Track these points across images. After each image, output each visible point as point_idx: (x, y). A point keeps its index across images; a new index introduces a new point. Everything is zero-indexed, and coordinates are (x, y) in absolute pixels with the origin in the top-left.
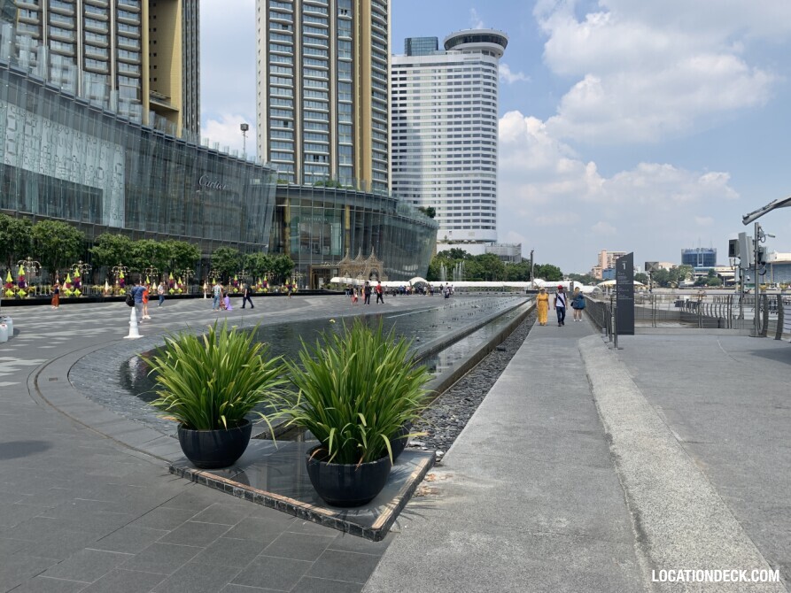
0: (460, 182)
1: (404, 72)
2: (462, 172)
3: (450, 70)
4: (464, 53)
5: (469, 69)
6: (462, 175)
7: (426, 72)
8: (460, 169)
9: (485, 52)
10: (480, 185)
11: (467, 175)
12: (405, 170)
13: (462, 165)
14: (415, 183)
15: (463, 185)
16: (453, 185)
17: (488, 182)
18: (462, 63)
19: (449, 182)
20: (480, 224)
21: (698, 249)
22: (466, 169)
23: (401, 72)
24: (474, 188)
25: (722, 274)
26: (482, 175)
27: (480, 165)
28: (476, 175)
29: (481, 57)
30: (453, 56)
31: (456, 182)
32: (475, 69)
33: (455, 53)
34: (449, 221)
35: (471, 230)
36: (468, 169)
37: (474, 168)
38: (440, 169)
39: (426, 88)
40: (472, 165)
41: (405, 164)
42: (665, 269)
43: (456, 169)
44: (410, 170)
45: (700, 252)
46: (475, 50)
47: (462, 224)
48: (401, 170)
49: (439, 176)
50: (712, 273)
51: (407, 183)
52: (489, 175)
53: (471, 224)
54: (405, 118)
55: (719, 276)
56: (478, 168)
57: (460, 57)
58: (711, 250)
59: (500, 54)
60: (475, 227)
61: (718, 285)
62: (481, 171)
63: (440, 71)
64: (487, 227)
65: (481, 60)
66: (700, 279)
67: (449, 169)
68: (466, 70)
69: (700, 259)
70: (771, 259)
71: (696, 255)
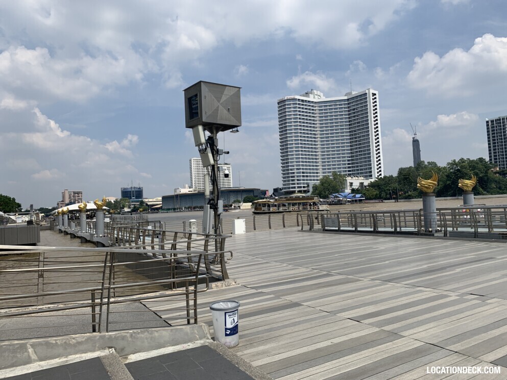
21: (131, 188)
25: (149, 203)
42: (111, 202)
45: (133, 190)
50: (142, 202)
55: (147, 204)
58: (140, 188)
61: (146, 211)
66: (135, 207)
69: (133, 194)
70: (178, 192)
71: (130, 191)
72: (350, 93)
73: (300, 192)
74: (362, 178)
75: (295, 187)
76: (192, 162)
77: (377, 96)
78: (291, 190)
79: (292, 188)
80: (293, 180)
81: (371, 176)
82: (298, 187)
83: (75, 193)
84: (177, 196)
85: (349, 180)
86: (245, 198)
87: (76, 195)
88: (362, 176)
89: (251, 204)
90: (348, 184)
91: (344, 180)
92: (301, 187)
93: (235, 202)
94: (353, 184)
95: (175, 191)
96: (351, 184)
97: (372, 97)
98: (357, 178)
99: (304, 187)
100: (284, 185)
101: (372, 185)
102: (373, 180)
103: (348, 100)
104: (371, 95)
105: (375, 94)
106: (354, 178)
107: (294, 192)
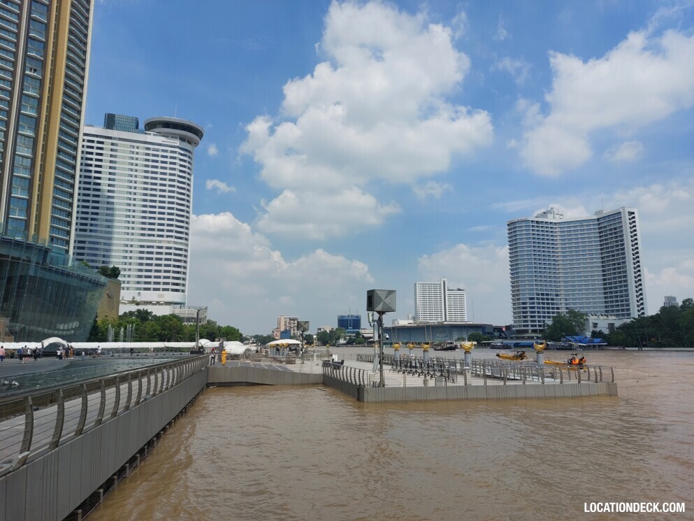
0: (153, 247)
1: (102, 143)
2: (156, 238)
3: (148, 149)
4: (163, 136)
5: (166, 151)
6: (155, 241)
7: (124, 146)
8: (153, 235)
9: (182, 139)
10: (173, 251)
11: (160, 242)
12: (96, 231)
13: (156, 233)
14: (105, 244)
15: (155, 250)
16: (146, 250)
17: (181, 249)
18: (160, 145)
19: (142, 246)
20: (170, 287)
21: (349, 316)
22: (159, 236)
23: (99, 142)
24: (167, 254)
25: (365, 335)
26: (175, 243)
27: (174, 234)
28: (169, 242)
29: (177, 143)
30: (151, 137)
31: (148, 247)
32: (172, 152)
33: (154, 135)
34: (138, 283)
35: (161, 292)
36: (162, 236)
37: (168, 236)
38: (133, 234)
39: (122, 160)
40: (165, 233)
41: (96, 225)
42: (326, 331)
43: (149, 235)
44: (101, 232)
45: (350, 318)
46: (174, 136)
47: (152, 286)
48: (91, 231)
49: (132, 240)
50: (358, 334)
51: (97, 243)
52: (182, 244)
53: (161, 286)
54: (99, 184)
55: (363, 336)
56: (171, 236)
57: (160, 139)
58: (357, 317)
59: (196, 144)
60: (164, 290)
61: (363, 343)
62: (173, 239)
63: (138, 148)
64: (177, 290)
65: (178, 145)
66: (350, 339)
67: (143, 235)
68: (163, 151)
69: (350, 324)
70: (396, 325)
71: (347, 320)
72: (600, 212)
73: (534, 331)
74: (614, 318)
75: (527, 326)
76: (417, 287)
77: (636, 215)
78: (523, 328)
79: (524, 326)
80: (525, 317)
81: (629, 315)
82: (532, 326)
83: (291, 319)
84: (394, 328)
85: (592, 319)
86: (470, 335)
87: (292, 322)
88: (614, 315)
89: (475, 343)
90: (591, 325)
91: (585, 320)
92: (535, 326)
93: (458, 339)
94: (598, 326)
95: (393, 323)
96: (595, 325)
97: (628, 217)
98: (605, 317)
99: (540, 326)
100: (515, 322)
101: (624, 327)
102: (628, 321)
103: (598, 220)
104: (627, 214)
105: (633, 213)
106: (601, 317)
107: (526, 331)
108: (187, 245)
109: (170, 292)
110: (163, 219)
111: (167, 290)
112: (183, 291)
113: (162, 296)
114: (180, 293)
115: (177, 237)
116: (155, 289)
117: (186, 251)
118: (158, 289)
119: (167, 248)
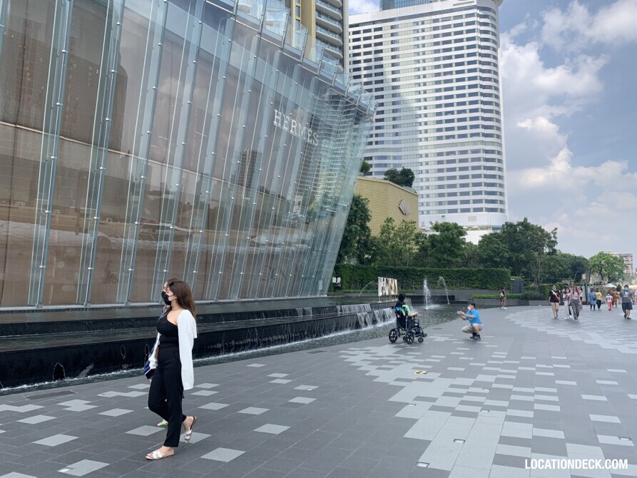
0: (453, 153)
1: (380, 29)
2: (457, 140)
3: (436, 21)
5: (460, 17)
6: (456, 145)
7: (406, 26)
8: (453, 137)
10: (481, 155)
11: (463, 144)
12: (382, 142)
13: (456, 132)
14: (395, 158)
15: (458, 157)
16: (445, 158)
17: (492, 152)
18: (450, 11)
19: (440, 154)
20: (484, 205)
22: (461, 136)
23: (376, 30)
24: (473, 160)
26: (483, 143)
27: (481, 130)
28: (475, 143)
30: (438, 4)
31: (448, 153)
32: (468, 16)
34: (440, 203)
35: (472, 214)
36: (464, 136)
37: (472, 135)
40: (468, 132)
41: (382, 135)
43: (448, 137)
44: (388, 142)
47: (459, 206)
48: (377, 143)
49: (427, 147)
52: (493, 143)
53: (471, 206)
56: (477, 134)
57: (448, 4)
60: (476, 210)
62: (481, 138)
63: (423, 23)
64: (494, 210)
65: (475, 4)
67: (440, 138)
68: (456, 25)
108: (500, 145)
109: (484, 213)
110: (464, 111)
111: (480, 210)
112: (502, 211)
113: (473, 219)
114: (498, 214)
115: (486, 135)
116: (464, 211)
117: (499, 153)
118: (468, 210)
119: (474, 152)
